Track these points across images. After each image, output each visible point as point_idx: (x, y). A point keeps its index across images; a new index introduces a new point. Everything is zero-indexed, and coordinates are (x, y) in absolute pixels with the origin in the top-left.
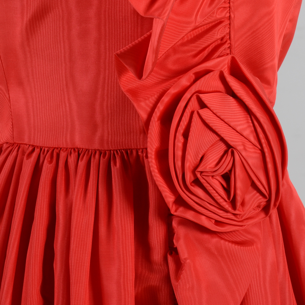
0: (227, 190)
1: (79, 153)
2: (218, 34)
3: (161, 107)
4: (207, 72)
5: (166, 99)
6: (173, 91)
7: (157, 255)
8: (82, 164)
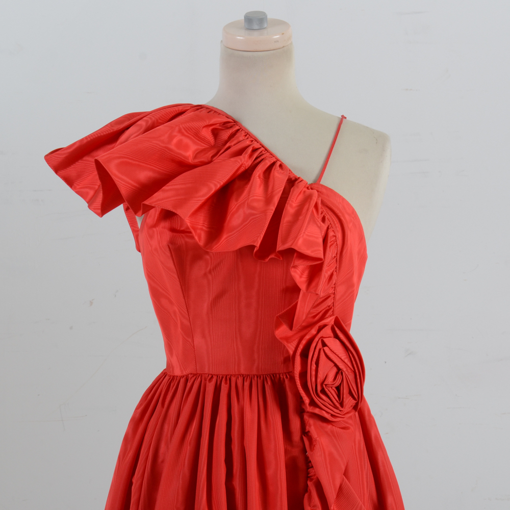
0: (339, 396)
1: (244, 377)
2: (329, 302)
3: (301, 347)
4: (325, 326)
5: (304, 342)
6: (308, 337)
7: (296, 436)
8: (247, 384)
